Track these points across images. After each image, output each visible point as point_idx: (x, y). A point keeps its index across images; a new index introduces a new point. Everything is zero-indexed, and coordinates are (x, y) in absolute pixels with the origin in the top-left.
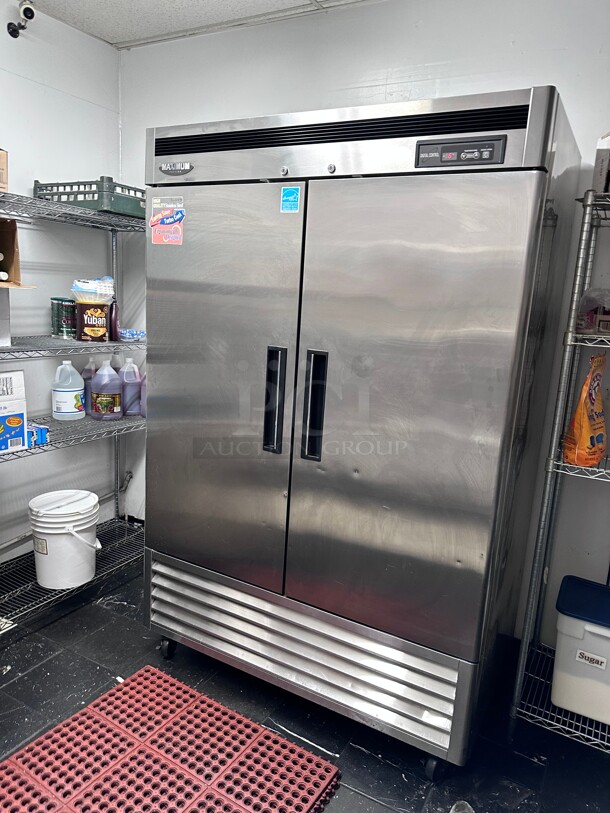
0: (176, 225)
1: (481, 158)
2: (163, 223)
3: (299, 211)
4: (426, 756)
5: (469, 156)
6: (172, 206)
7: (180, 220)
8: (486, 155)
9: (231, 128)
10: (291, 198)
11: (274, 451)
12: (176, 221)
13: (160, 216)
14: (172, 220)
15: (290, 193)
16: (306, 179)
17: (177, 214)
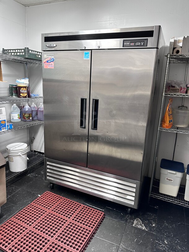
0: (52, 63)
1: (141, 45)
2: (47, 62)
3: (89, 59)
4: (127, 207)
5: (138, 44)
6: (50, 57)
7: (53, 61)
8: (142, 44)
9: (68, 34)
10: (87, 55)
11: (83, 128)
12: (51, 62)
13: (47, 60)
14: (50, 61)
15: (87, 54)
16: (91, 50)
17: (52, 59)
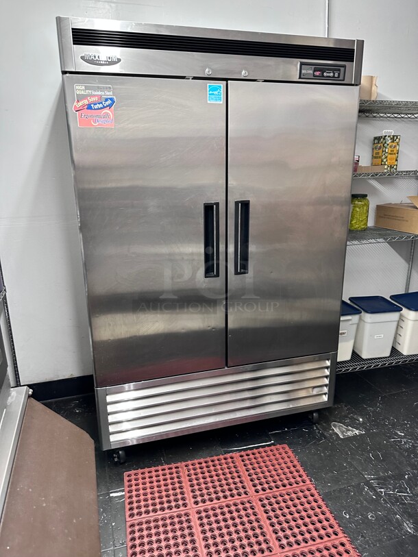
0: (106, 111)
2: (89, 107)
3: (223, 102)
5: (328, 75)
6: (99, 93)
7: (110, 106)
10: (216, 93)
12: (104, 107)
13: (86, 102)
14: (101, 106)
15: (215, 89)
16: (226, 80)
17: (106, 100)
